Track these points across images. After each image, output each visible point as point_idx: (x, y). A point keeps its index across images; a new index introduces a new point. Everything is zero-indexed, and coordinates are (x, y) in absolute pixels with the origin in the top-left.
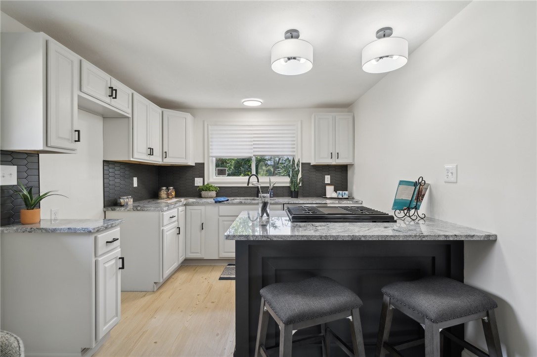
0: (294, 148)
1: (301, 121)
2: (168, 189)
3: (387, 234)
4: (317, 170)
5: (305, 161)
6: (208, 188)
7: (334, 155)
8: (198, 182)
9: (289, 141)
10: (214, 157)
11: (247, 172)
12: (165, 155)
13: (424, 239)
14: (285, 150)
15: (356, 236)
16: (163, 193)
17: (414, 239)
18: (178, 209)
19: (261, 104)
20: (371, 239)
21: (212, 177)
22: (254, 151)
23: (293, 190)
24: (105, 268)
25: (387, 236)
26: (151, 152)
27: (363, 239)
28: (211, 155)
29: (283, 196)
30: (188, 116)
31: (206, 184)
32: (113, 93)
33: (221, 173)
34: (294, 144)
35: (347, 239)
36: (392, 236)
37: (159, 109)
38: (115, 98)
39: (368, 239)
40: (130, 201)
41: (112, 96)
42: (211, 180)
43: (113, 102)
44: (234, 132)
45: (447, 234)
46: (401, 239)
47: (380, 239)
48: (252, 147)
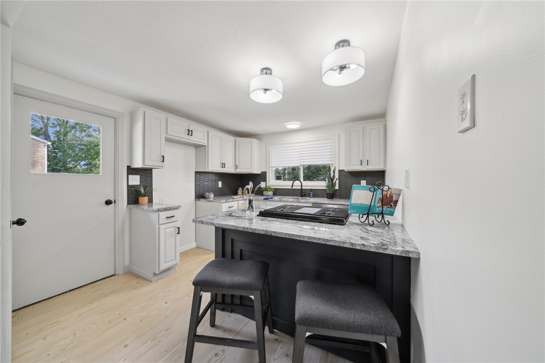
0: (332, 158)
1: (339, 135)
2: (243, 189)
3: (294, 233)
4: (353, 176)
5: (341, 168)
6: (266, 189)
7: (365, 162)
8: (263, 185)
9: (328, 152)
10: (274, 167)
11: (296, 178)
12: (236, 167)
13: (328, 243)
14: (325, 159)
15: (268, 231)
16: (240, 191)
17: (318, 242)
18: (238, 203)
19: (299, 126)
20: (280, 236)
21: (272, 182)
22: (300, 162)
23: (328, 192)
24: (166, 232)
25: (293, 235)
26: (223, 165)
27: (273, 234)
28: (271, 166)
29: (322, 197)
30: (254, 141)
31: (267, 185)
32: (190, 132)
33: (278, 178)
34: (332, 155)
35: (262, 233)
36: (297, 236)
37: (232, 138)
38: (192, 135)
39: (277, 235)
40: (212, 196)
41: (188, 134)
42: (271, 184)
43: (191, 138)
44: (286, 149)
45: (353, 242)
46: (306, 240)
47: (287, 237)
48: (299, 159)
